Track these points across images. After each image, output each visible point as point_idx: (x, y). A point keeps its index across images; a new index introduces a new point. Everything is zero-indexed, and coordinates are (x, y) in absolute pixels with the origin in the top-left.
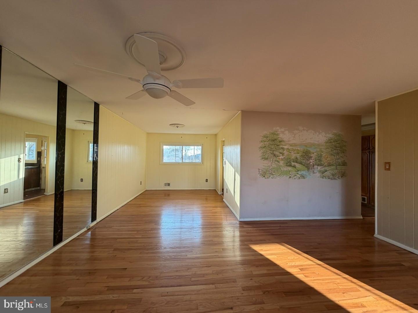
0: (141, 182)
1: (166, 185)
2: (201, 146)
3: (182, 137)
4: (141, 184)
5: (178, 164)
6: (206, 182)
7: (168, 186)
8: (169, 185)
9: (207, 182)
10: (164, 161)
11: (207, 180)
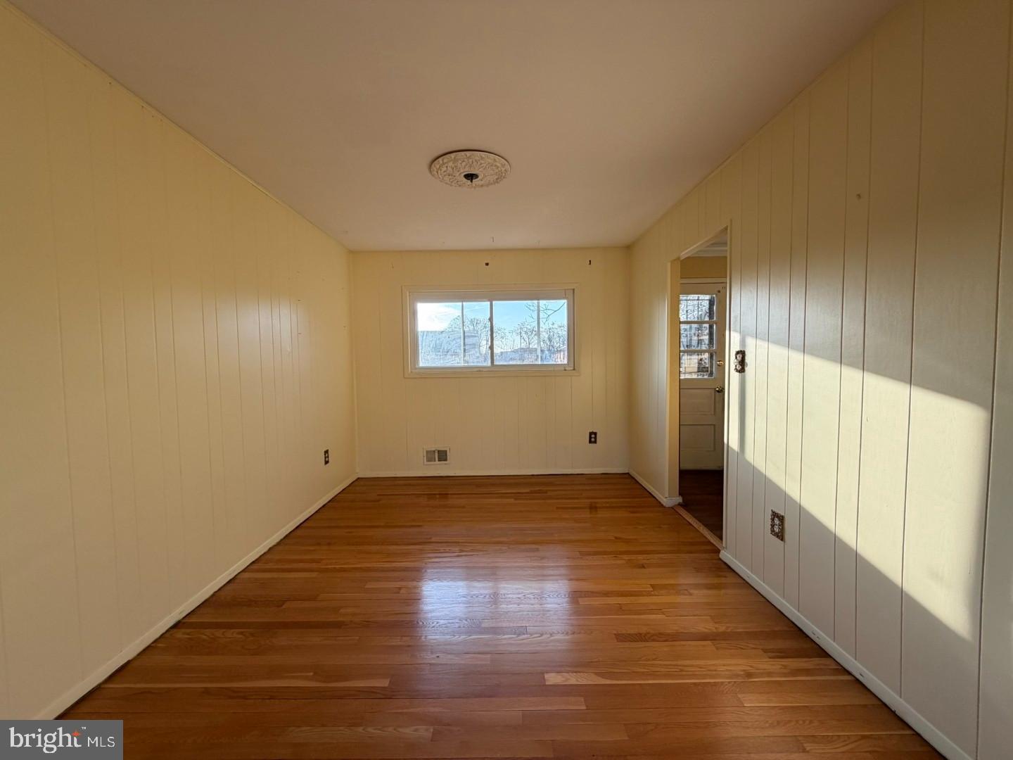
0: (326, 452)
1: (430, 456)
2: (564, 298)
3: (487, 264)
4: (327, 462)
5: (477, 372)
6: (590, 442)
7: (439, 461)
8: (443, 456)
9: (595, 442)
10: (421, 365)
11: (593, 437)
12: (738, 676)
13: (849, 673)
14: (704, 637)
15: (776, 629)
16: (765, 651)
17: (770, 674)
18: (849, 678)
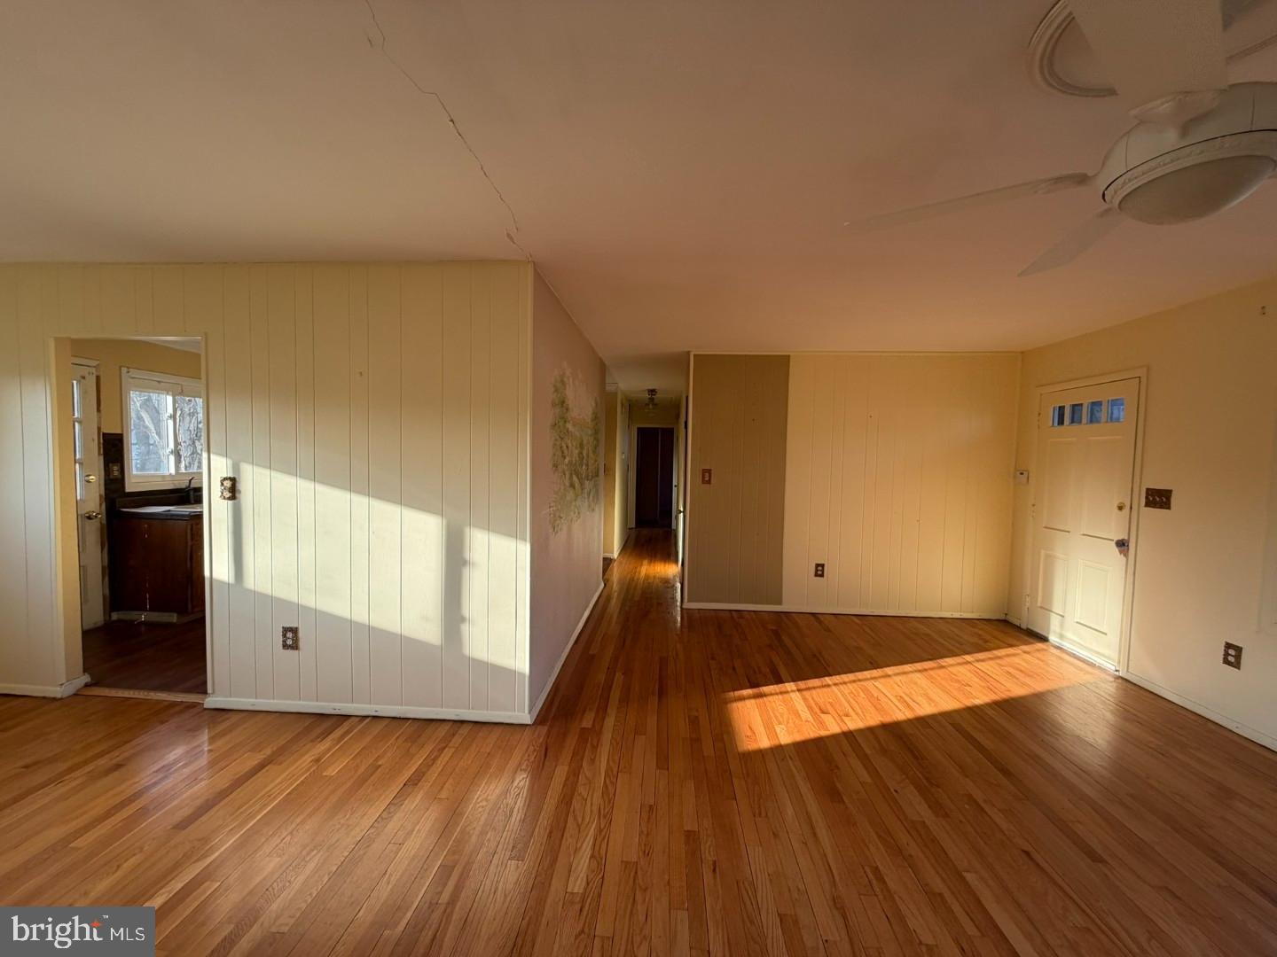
12: (311, 767)
13: (367, 717)
14: (261, 766)
15: (307, 724)
16: (312, 741)
17: (329, 750)
18: (368, 720)
